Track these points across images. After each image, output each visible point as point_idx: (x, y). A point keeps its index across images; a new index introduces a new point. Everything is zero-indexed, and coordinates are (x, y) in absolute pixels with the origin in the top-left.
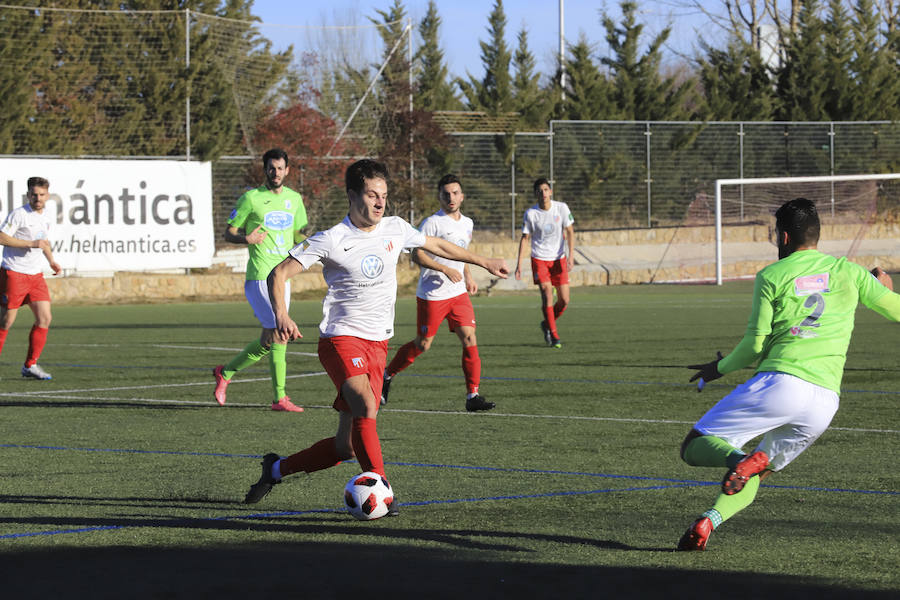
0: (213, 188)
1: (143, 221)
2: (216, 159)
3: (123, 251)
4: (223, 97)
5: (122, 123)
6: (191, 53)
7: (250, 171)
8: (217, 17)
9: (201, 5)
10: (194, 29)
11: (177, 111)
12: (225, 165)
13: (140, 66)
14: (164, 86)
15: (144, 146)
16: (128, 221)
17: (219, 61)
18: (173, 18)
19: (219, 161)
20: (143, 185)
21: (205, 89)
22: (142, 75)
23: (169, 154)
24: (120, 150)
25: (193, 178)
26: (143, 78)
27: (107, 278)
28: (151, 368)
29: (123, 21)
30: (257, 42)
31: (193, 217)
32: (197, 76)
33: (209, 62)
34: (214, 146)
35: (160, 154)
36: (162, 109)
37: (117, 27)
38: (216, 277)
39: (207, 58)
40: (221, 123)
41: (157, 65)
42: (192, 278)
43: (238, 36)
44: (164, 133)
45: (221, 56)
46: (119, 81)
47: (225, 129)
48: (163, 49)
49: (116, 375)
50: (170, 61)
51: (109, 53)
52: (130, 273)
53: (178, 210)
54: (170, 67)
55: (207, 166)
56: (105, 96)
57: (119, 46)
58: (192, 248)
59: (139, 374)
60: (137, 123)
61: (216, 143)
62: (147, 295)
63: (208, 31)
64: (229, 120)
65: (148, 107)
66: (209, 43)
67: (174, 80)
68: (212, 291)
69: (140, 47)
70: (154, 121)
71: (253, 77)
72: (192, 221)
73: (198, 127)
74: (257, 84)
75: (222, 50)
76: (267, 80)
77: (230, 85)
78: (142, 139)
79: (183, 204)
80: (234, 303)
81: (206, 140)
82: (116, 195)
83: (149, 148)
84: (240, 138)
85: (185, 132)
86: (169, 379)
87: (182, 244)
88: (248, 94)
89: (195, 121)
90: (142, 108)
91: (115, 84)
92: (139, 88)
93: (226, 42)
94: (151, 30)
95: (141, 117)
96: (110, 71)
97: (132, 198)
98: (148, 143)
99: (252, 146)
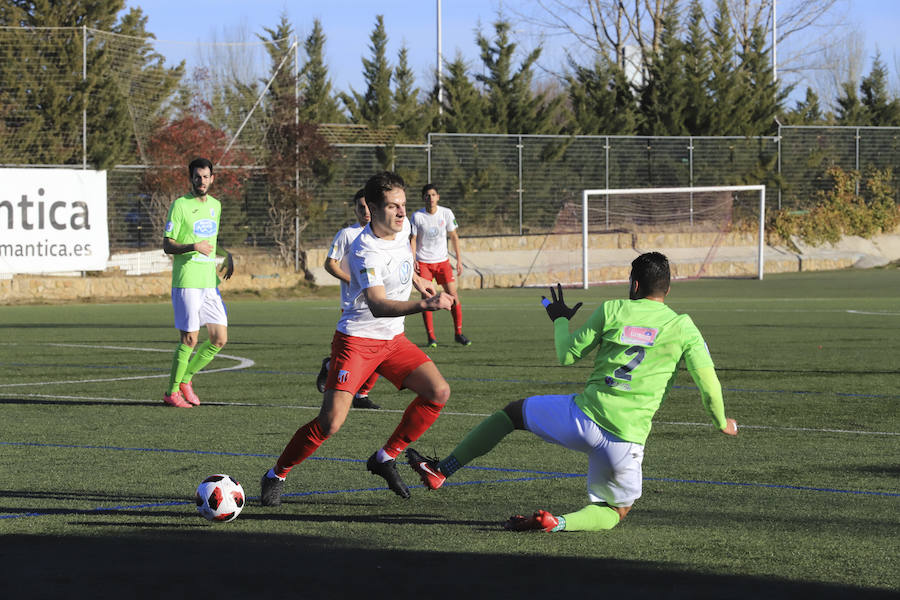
0: (108, 195)
1: (41, 226)
2: (111, 168)
3: (22, 254)
4: (118, 109)
5: (21, 133)
6: (88, 68)
7: (143, 179)
8: (113, 34)
9: (97, 22)
10: (91, 45)
11: (74, 122)
12: (119, 173)
13: (39, 80)
14: (62, 98)
15: (42, 155)
16: (26, 226)
17: (115, 76)
18: (71, 33)
19: (114, 170)
20: (41, 192)
21: (101, 102)
22: (41, 88)
23: (66, 163)
24: (19, 159)
25: (89, 186)
26: (42, 91)
27: (7, 281)
28: (47, 365)
29: (23, 37)
30: (151, 57)
31: (89, 223)
32: (94, 89)
33: (105, 76)
34: (109, 155)
35: (58, 162)
36: (60, 120)
37: (18, 42)
38: (110, 279)
39: (103, 72)
40: (116, 134)
41: (55, 78)
42: (88, 280)
43: (133, 52)
44: (62, 143)
45: (116, 70)
46: (19, 94)
47: (120, 139)
48: (61, 64)
49: (14, 373)
50: (68, 74)
51: (9, 67)
52: (28, 276)
53: (75, 216)
54: (67, 81)
55: (103, 174)
56: (5, 108)
57: (19, 60)
58: (88, 252)
59: (36, 371)
60: (36, 133)
61: (110, 153)
62: (44, 296)
63: (105, 46)
64: (125, 130)
65: (46, 119)
66: (105, 58)
67: (71, 93)
68: (106, 293)
69: (39, 61)
70: (51, 132)
71: (147, 90)
72: (88, 227)
73: (94, 137)
74: (151, 97)
75: (118, 65)
76: (160, 94)
77: (126, 98)
78: (40, 148)
79: (79, 210)
80: (127, 304)
81: (101, 150)
82: (15, 201)
83: (48, 157)
84: (134, 148)
85: (82, 142)
86: (65, 375)
87: (78, 248)
88: (142, 106)
89: (91, 131)
90: (41, 119)
91: (16, 96)
92: (38, 101)
93: (121, 57)
94: (50, 46)
95: (39, 128)
96: (10, 84)
97: (31, 204)
98: (46, 153)
99: (146, 155)
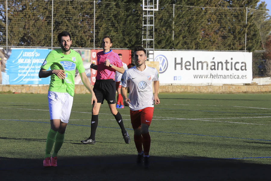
0: (252, 60)
1: (232, 69)
2: (254, 51)
3: (225, 78)
4: (256, 33)
5: (226, 41)
6: (247, 20)
7: (264, 55)
8: (256, 10)
9: (251, 6)
10: (248, 13)
11: (242, 37)
12: (256, 53)
13: (232, 24)
14: (239, 30)
15: (232, 47)
16: (227, 69)
17: (256, 23)
18: (242, 10)
19: (254, 52)
20: (232, 59)
21: (251, 30)
22: (233, 27)
23: (240, 50)
24: (225, 49)
25: (247, 57)
26: (233, 28)
27: (221, 86)
28: (232, 113)
29: (228, 11)
30: (267, 17)
31: (246, 68)
32: (249, 27)
33: (253, 23)
34: (253, 48)
35: (237, 50)
36: (238, 37)
37: (226, 13)
38: (253, 86)
39: (252, 21)
40: (255, 41)
41: (237, 23)
42: (246, 86)
43: (262, 15)
44: (238, 44)
45: (256, 21)
46: (226, 28)
47: (257, 42)
48: (239, 19)
49: (221, 115)
50: (241, 22)
51: (223, 20)
52: (227, 85)
53: (242, 66)
54: (241, 24)
55: (251, 53)
56: (221, 33)
57: (226, 18)
58: (246, 78)
59: (228, 114)
60: (231, 41)
61: (254, 47)
62: (232, 91)
63: (253, 14)
64: (258, 40)
65: (234, 36)
66: (253, 17)
67: (242, 28)
68: (251, 90)
69: (232, 18)
70: (236, 40)
71: (266, 27)
72: (246, 70)
73: (249, 42)
74: (267, 29)
75: (257, 19)
76: (270, 28)
77: (259, 30)
78: (232, 45)
79: (243, 64)
80: (258, 94)
81: (251, 46)
82: (224, 62)
83: (234, 48)
84: (261, 46)
85: (245, 43)
86: (237, 116)
87: (243, 76)
88: (264, 32)
89: (248, 40)
90: (232, 36)
91: (225, 29)
92: (231, 31)
93: (258, 17)
94: (236, 14)
95: (232, 39)
96: (223, 25)
97: (229, 63)
98: (234, 47)
99: (265, 48)
